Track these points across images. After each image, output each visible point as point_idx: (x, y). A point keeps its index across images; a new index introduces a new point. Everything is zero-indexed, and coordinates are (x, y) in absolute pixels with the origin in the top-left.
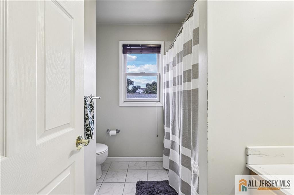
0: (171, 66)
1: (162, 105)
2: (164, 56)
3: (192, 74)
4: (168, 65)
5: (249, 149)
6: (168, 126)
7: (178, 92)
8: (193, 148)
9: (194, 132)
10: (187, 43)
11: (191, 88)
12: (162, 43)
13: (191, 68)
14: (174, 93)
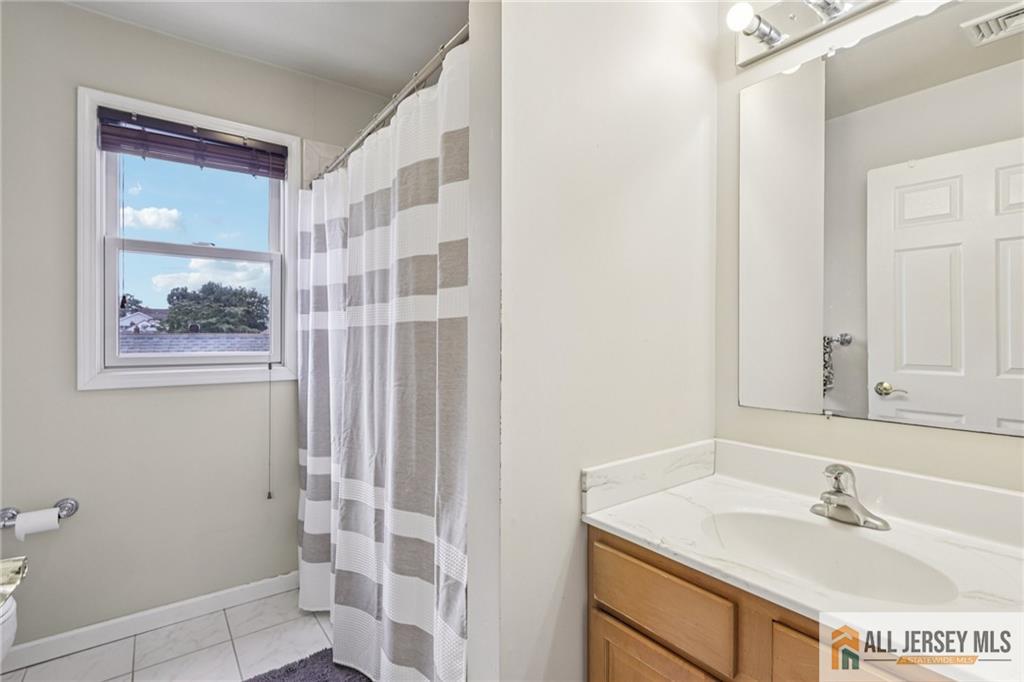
0: (333, 236)
1: (294, 378)
2: (300, 191)
3: (438, 271)
4: (320, 229)
5: (588, 476)
6: (324, 450)
7: (372, 329)
8: (443, 505)
9: (449, 455)
10: (412, 165)
11: (438, 317)
12: (292, 143)
13: (436, 251)
14: (354, 333)
